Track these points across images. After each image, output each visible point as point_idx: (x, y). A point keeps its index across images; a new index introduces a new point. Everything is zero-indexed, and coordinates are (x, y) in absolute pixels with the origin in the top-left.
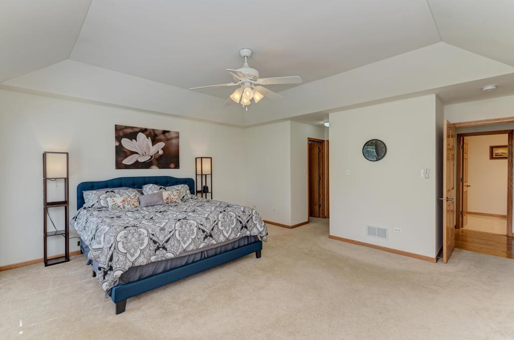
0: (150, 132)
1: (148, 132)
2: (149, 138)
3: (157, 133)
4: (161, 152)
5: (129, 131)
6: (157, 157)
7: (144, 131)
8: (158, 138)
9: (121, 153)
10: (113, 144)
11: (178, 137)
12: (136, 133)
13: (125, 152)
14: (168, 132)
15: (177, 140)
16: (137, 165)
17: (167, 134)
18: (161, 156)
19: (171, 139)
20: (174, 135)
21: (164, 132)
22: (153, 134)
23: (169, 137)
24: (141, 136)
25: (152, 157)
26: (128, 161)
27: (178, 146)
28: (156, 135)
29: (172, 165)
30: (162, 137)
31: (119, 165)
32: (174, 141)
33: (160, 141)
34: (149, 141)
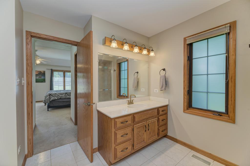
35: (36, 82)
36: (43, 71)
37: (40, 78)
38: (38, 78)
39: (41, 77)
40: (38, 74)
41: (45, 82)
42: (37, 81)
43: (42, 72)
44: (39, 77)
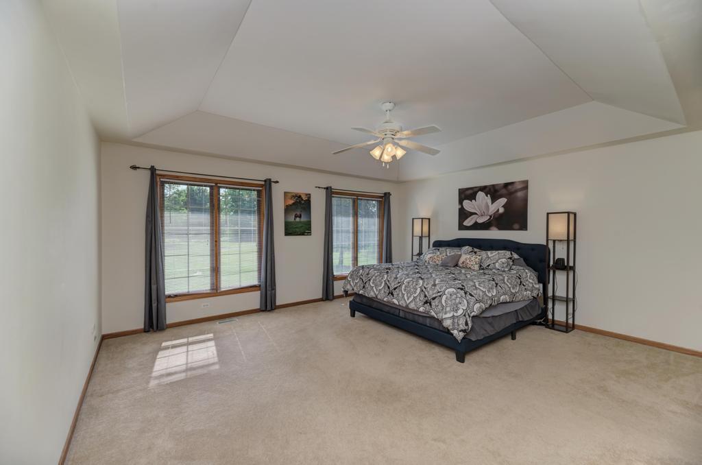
0: (490, 189)
1: (488, 189)
2: (489, 195)
3: (497, 188)
4: (501, 210)
5: (470, 192)
6: (496, 216)
7: (483, 189)
8: (498, 193)
9: (463, 214)
10: (458, 207)
11: (526, 188)
12: (476, 193)
13: (465, 213)
14: (512, 183)
15: (524, 191)
16: (476, 226)
17: (510, 187)
18: (501, 215)
19: (516, 191)
20: (519, 186)
21: (506, 185)
22: (492, 190)
23: (513, 190)
24: (481, 195)
25: (491, 217)
26: (468, 222)
27: (525, 200)
28: (496, 191)
29: (516, 226)
30: (504, 191)
31: (462, 227)
32: (520, 194)
33: (501, 196)
34: (488, 199)
35: (287, 233)
36: (307, 195)
37: (298, 219)
38: (291, 219)
39: (300, 217)
40: (294, 204)
41: (309, 234)
42: (290, 231)
43: (304, 198)
44: (296, 217)
